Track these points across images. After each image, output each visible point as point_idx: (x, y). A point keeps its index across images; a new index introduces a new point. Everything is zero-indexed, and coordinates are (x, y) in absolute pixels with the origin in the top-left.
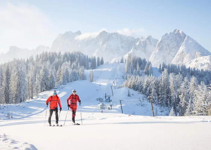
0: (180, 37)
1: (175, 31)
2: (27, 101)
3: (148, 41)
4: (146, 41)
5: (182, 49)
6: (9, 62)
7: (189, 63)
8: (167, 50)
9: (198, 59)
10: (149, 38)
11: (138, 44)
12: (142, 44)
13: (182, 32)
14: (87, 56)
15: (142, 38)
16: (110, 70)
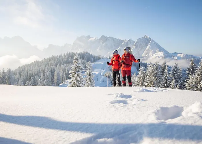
0: (148, 40)
1: (145, 36)
2: (61, 84)
3: (129, 42)
4: (128, 42)
5: (148, 47)
6: (50, 58)
7: (152, 56)
8: (140, 47)
9: (157, 54)
10: (130, 40)
11: (123, 43)
12: (126, 44)
13: (149, 37)
14: (91, 55)
15: (126, 40)
16: (102, 63)
